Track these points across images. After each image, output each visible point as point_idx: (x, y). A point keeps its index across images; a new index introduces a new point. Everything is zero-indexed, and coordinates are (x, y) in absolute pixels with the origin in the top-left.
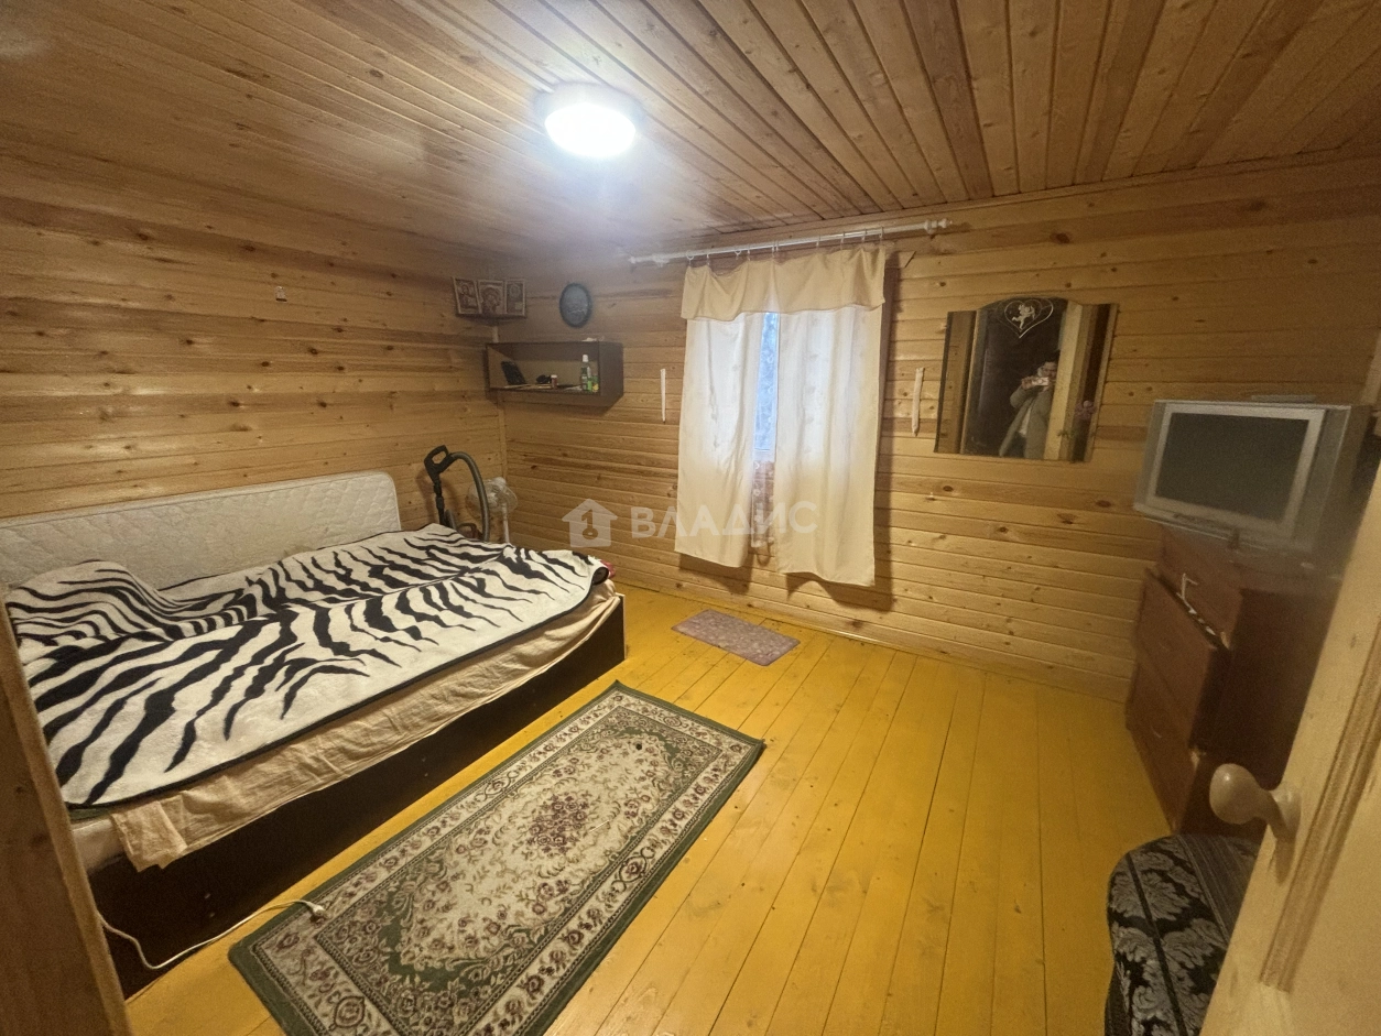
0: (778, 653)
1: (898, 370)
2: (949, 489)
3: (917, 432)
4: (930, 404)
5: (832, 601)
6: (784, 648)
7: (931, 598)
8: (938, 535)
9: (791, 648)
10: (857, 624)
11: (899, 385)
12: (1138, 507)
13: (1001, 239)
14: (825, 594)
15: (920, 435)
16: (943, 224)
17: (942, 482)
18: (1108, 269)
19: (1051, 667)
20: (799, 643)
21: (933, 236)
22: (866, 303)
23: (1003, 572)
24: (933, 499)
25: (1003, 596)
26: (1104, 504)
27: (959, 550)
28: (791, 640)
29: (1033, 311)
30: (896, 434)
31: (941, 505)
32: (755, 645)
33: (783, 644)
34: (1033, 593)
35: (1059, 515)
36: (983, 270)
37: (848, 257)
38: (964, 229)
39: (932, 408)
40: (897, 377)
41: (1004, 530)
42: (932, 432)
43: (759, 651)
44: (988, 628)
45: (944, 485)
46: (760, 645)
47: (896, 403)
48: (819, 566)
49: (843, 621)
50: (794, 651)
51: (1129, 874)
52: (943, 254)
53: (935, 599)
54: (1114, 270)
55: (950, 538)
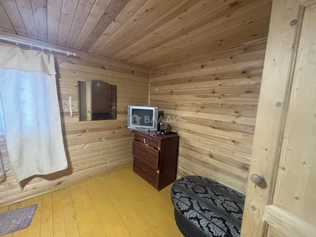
0: (30, 216)
1: (62, 97)
2: (85, 131)
3: (72, 116)
4: (76, 107)
5: (47, 180)
6: (32, 212)
7: (84, 163)
8: (84, 145)
9: (35, 210)
10: (59, 183)
11: (63, 101)
12: (129, 127)
13: (89, 64)
14: (43, 179)
15: (73, 117)
16: (74, 54)
17: (83, 129)
18: (114, 78)
19: (116, 167)
20: (37, 205)
21: (69, 57)
22: (47, 72)
23: (102, 149)
24: (81, 135)
25: (103, 155)
26: (120, 128)
27: (91, 147)
28: (32, 206)
29: (100, 84)
30: (65, 117)
31: (83, 136)
32: (14, 221)
33: (30, 211)
34: (110, 152)
35: (113, 132)
36: (86, 71)
37: (37, 53)
38: (78, 58)
39: (76, 108)
40: (62, 99)
41: (101, 139)
42: (77, 115)
43: (18, 223)
44: (101, 164)
45: (83, 130)
46: (17, 219)
47: (64, 107)
48: (39, 170)
49: (52, 186)
50: (38, 210)
51: (179, 201)
52: (73, 63)
53: (86, 163)
54: (115, 78)
55: (87, 145)
